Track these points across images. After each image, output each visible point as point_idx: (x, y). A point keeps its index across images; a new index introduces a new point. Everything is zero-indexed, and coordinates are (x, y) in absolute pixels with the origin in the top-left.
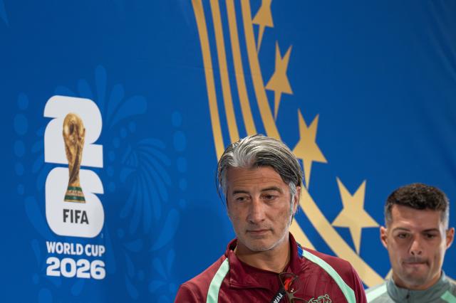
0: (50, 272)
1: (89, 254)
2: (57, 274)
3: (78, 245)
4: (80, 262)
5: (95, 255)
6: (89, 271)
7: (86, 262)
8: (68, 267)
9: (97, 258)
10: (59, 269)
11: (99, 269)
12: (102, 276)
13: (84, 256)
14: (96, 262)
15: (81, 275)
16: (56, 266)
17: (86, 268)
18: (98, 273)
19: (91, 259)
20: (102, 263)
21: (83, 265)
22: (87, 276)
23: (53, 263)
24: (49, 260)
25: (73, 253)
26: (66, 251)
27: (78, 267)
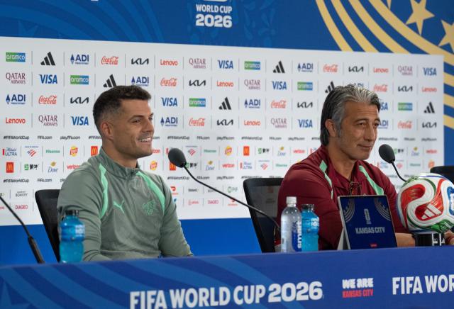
0: (198, 23)
1: (222, 12)
2: (202, 24)
3: (216, 7)
4: (217, 17)
5: (226, 12)
6: (222, 23)
7: (220, 17)
8: (209, 20)
9: (227, 14)
10: (203, 22)
11: (228, 21)
12: (230, 25)
13: (219, 13)
14: (226, 17)
15: (217, 25)
16: (202, 20)
17: (220, 21)
18: (227, 24)
19: (223, 15)
20: (230, 18)
21: (218, 19)
22: (221, 25)
23: (200, 18)
24: (198, 16)
25: (212, 11)
26: (208, 10)
27: (215, 20)
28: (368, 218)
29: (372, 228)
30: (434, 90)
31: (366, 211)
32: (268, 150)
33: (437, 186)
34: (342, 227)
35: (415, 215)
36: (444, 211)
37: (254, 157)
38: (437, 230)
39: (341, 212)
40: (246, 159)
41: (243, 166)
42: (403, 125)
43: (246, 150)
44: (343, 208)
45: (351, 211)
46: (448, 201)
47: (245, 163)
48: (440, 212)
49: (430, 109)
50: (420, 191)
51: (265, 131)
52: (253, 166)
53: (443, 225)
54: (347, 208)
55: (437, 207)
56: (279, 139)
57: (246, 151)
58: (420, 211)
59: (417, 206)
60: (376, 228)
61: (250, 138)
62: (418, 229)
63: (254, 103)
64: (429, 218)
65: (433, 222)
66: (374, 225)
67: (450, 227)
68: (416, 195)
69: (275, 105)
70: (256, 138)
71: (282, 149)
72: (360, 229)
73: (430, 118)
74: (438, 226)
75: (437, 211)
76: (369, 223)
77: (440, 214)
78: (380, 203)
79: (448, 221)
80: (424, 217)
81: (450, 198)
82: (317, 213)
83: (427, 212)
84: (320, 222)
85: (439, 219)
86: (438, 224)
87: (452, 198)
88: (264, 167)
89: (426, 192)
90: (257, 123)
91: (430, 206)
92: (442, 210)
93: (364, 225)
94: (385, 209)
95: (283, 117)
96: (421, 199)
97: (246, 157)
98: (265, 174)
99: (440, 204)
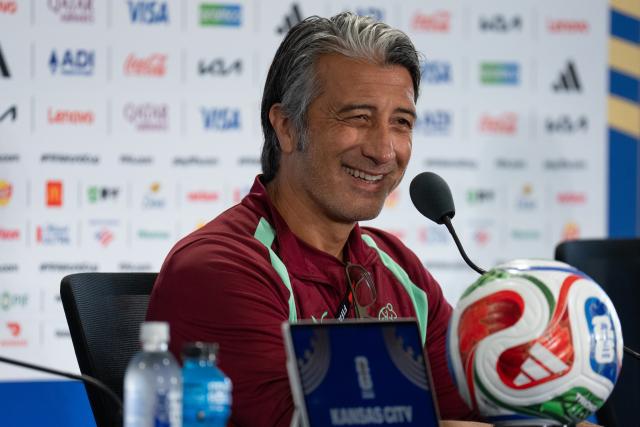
28: (366, 383)
29: (377, 409)
30: (580, 27)
31: (361, 361)
32: (115, 193)
33: (556, 296)
34: (291, 407)
35: (495, 375)
36: (576, 364)
37: (75, 211)
38: (554, 416)
39: (291, 367)
40: (55, 216)
41: (45, 234)
42: (492, 125)
43: (54, 191)
44: (299, 354)
45: (320, 363)
46: (588, 338)
47: (51, 228)
48: (564, 367)
49: (570, 80)
50: (510, 309)
51: (110, 138)
52: (72, 234)
53: (575, 403)
54: (307, 354)
55: (556, 352)
56: (146, 161)
57: (54, 194)
58: (511, 363)
59: (502, 349)
60: (387, 409)
61: (64, 159)
62: (505, 412)
63: (78, 62)
64: (534, 383)
65: (544, 394)
66: (382, 400)
67: (592, 408)
68: (498, 320)
69: (136, 66)
70: (83, 159)
71: (155, 188)
72: (343, 411)
73: (568, 104)
74: (558, 406)
75: (556, 364)
76: (369, 395)
77: (565, 373)
78: (400, 341)
79: (585, 392)
80: (520, 380)
81: (591, 328)
82: (226, 367)
83: (529, 367)
84: (235, 393)
85: (561, 386)
86: (560, 399)
87: (597, 329)
88: (105, 238)
89: (527, 311)
90: (86, 117)
91: (537, 351)
92: (569, 360)
93: (355, 400)
94: (415, 358)
95: (157, 100)
96: (512, 330)
97: (54, 211)
98: (109, 263)
99: (564, 345)
